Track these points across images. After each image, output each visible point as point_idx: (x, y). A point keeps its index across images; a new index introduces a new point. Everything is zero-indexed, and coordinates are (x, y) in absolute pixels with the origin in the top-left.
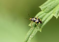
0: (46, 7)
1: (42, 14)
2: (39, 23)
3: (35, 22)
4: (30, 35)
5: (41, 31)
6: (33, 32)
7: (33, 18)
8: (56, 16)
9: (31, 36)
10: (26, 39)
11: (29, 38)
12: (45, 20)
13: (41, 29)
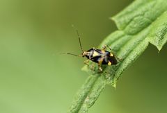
0: (132, 20)
1: (119, 38)
4: (85, 97)
5: (115, 86)
6: (95, 89)
8: (156, 45)
9: (87, 100)
10: (73, 107)
11: (81, 103)
12: (127, 56)
13: (115, 79)
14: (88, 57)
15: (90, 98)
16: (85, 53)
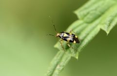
0: (88, 13)
1: (80, 25)
2: (75, 42)
3: (66, 40)
4: (57, 65)
5: (77, 58)
7: (63, 32)
8: (105, 30)
9: (58, 67)
10: (48, 72)
11: (54, 69)
12: (85, 37)
13: (77, 53)
14: (60, 37)
15: (60, 66)
16: (58, 34)
